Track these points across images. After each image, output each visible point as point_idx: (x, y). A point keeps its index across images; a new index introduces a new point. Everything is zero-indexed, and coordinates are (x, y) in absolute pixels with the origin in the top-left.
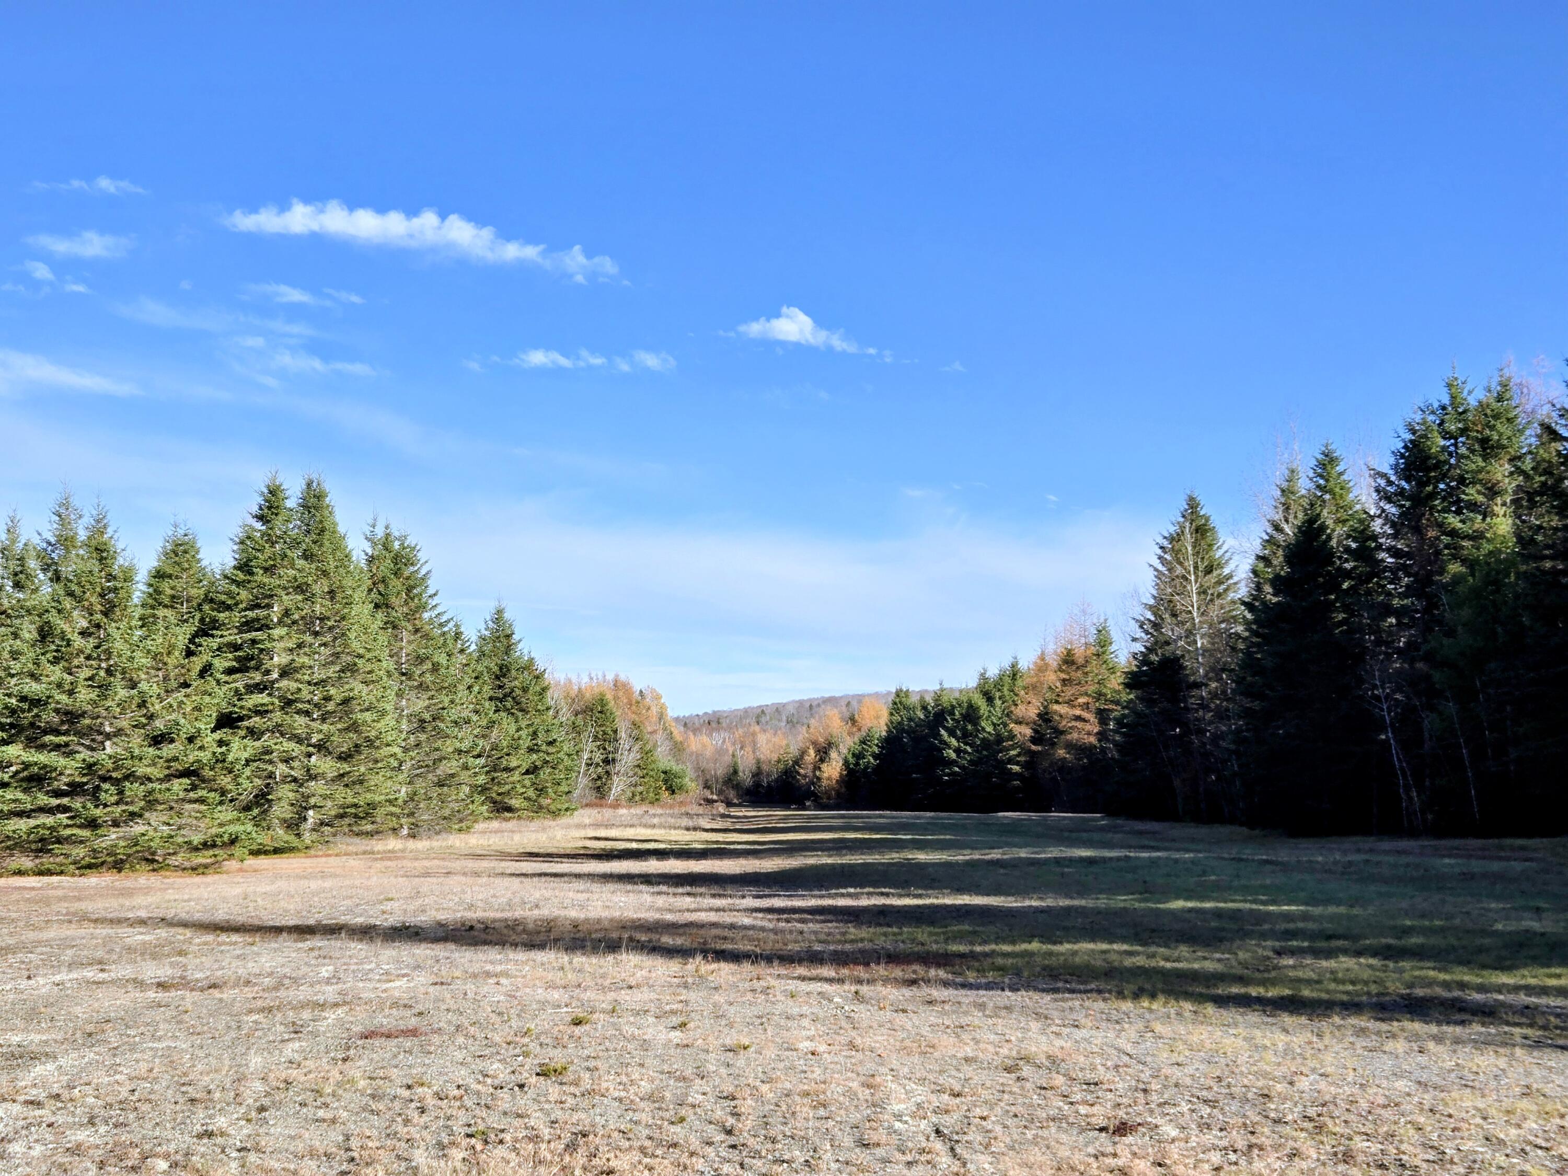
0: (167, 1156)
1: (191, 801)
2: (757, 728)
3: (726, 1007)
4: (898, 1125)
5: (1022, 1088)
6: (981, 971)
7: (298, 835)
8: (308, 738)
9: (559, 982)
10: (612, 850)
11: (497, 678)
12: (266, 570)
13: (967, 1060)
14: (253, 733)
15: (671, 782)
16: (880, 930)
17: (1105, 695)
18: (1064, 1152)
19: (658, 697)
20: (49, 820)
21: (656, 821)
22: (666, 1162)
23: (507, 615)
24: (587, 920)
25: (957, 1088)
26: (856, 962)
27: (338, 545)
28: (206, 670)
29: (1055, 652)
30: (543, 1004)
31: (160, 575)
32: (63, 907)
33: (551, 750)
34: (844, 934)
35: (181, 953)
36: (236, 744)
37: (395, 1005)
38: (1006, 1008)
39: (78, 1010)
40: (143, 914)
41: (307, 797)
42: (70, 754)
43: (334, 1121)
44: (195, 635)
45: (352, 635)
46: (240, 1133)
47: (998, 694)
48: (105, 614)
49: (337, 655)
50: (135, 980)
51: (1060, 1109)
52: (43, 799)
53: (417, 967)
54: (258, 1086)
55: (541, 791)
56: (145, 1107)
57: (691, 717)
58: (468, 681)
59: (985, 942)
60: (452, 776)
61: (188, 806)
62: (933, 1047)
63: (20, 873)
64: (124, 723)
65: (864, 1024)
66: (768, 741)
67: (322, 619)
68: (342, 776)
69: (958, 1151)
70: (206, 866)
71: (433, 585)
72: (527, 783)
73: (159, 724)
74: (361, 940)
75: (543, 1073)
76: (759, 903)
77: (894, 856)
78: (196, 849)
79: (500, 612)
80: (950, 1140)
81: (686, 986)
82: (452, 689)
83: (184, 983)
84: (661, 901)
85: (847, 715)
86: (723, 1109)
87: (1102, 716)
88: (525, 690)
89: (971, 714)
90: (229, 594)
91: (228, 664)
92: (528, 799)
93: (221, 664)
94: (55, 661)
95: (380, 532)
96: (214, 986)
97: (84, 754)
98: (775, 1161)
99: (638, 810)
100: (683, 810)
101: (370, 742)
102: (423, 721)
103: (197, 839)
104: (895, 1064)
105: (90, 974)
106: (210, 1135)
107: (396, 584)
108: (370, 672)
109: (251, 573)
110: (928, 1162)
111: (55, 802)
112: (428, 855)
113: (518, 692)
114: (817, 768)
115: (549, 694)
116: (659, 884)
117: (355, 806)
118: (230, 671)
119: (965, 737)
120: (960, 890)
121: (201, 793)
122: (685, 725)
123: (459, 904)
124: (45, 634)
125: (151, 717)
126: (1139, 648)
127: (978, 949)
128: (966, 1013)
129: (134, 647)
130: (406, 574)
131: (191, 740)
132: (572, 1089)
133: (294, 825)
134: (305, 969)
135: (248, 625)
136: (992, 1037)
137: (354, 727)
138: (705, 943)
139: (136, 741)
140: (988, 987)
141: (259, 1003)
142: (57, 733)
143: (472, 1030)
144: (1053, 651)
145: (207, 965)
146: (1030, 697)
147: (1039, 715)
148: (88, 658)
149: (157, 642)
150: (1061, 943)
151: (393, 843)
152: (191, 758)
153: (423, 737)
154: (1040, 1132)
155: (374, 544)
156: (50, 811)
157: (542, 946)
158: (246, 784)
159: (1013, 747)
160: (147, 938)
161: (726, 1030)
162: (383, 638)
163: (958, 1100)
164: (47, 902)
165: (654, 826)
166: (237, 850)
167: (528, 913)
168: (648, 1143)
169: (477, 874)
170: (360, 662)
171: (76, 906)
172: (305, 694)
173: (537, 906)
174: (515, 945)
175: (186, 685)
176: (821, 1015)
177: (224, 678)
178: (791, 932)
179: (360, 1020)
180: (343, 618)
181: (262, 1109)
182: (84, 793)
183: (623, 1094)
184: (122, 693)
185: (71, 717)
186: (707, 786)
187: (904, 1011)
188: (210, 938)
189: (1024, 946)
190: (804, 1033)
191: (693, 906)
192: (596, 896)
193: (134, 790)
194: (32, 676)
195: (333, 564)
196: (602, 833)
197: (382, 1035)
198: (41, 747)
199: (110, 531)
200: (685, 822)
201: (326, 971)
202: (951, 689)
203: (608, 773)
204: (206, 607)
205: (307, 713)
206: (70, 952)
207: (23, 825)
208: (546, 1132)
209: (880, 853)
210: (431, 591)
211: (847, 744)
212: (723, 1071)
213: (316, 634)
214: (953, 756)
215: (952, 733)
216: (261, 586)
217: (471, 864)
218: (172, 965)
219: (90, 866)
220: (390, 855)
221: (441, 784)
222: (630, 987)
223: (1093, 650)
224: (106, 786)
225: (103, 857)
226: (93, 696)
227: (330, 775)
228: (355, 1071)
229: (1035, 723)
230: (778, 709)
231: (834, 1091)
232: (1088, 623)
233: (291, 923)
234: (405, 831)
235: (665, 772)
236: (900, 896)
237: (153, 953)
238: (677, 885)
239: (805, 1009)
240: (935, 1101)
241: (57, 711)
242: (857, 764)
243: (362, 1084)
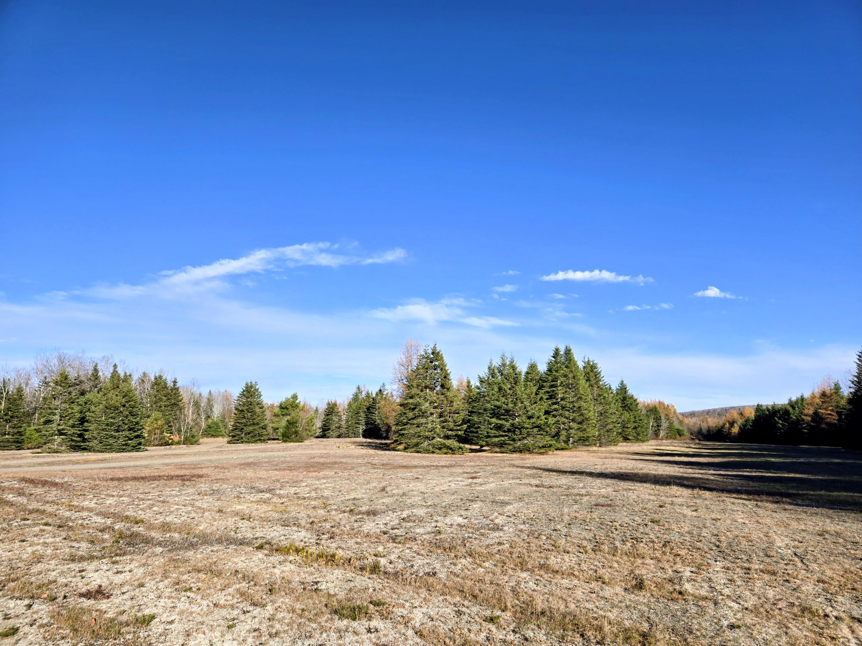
0: (545, 535)
1: (539, 435)
2: (708, 416)
3: (710, 505)
4: (779, 550)
5: (826, 542)
6: (803, 500)
7: (568, 445)
8: (569, 418)
9: (653, 494)
10: (663, 453)
11: (623, 401)
12: (556, 371)
13: (803, 530)
14: (554, 416)
15: (680, 433)
16: (761, 484)
17: (840, 406)
18: (847, 566)
19: (673, 407)
20: (503, 439)
21: (676, 445)
22: (697, 554)
23: (624, 382)
24: (658, 475)
25: (801, 540)
26: (755, 494)
27: (575, 364)
28: (541, 398)
29: (818, 392)
30: (649, 500)
31: (527, 373)
32: (508, 462)
33: (640, 422)
34: (748, 484)
35: (540, 477)
36: (550, 419)
37: (603, 497)
38: (815, 513)
39: (516, 491)
40: (529, 465)
41: (570, 434)
42: (507, 421)
43: (590, 530)
44: (538, 389)
45: (580, 389)
46: (565, 531)
47: (796, 406)
48: (515, 384)
49: (576, 394)
50: (529, 484)
51: (843, 550)
52: (502, 433)
53: (608, 486)
54: (567, 517)
55: (638, 434)
56: (538, 521)
57: (684, 413)
58: (614, 402)
59: (803, 490)
60: (611, 429)
61: (538, 436)
62: (789, 525)
63: (496, 452)
64: (521, 413)
65: (761, 515)
66: (712, 421)
67: (572, 384)
68: (579, 428)
69: (804, 562)
70: (544, 453)
71: (602, 374)
72: (634, 432)
73: (530, 413)
74: (590, 476)
75: (653, 521)
76: (715, 472)
77: (763, 459)
78: (541, 448)
79: (622, 381)
80: (801, 558)
81: (695, 498)
82: (610, 404)
83: (543, 486)
84: (681, 470)
85: (739, 412)
86: (714, 539)
87: (839, 414)
88: (631, 404)
89: (786, 412)
90: (546, 378)
91: (547, 397)
92: (634, 437)
93: (545, 397)
94: (503, 396)
95: (586, 360)
96: (551, 487)
97: (511, 421)
98: (736, 558)
99: (670, 441)
100: (685, 441)
101: (587, 419)
102: (601, 413)
103: (541, 445)
104: (775, 530)
105: (518, 481)
106: (556, 530)
107: (592, 374)
108: (586, 399)
109: (552, 372)
110: (794, 564)
111: (504, 434)
112: (606, 452)
113: (629, 405)
114: (729, 429)
115: (639, 405)
116: (680, 464)
117: (583, 437)
118: (547, 399)
119: (785, 420)
120: (790, 472)
121: (542, 432)
122: (683, 415)
123: (618, 467)
124: (500, 389)
125: (527, 411)
126: (852, 390)
127: (801, 492)
128: (800, 514)
129: (522, 393)
130: (595, 371)
131: (538, 418)
132: (662, 527)
133: (566, 442)
134: (575, 484)
135: (552, 386)
136: (811, 523)
137: (582, 415)
138: (699, 484)
139: (524, 418)
140: (807, 506)
141: (564, 493)
142: (504, 415)
143: (628, 506)
144: (817, 391)
145: (548, 481)
146: (810, 407)
147: (813, 413)
148: (511, 395)
149: (528, 391)
150: (833, 492)
151: (595, 448)
152: (538, 423)
153: (602, 418)
154: (836, 558)
155: (585, 363)
156: (503, 436)
157: (645, 482)
158: (553, 430)
159: (804, 424)
160: (531, 472)
161: (711, 513)
162: (589, 389)
163: (801, 544)
164: (504, 461)
165: (675, 446)
166: (552, 449)
167: (639, 471)
168: (690, 547)
169: (621, 459)
170: (583, 396)
171: (513, 462)
172: (568, 405)
173: (641, 469)
174: (637, 481)
175: (536, 403)
176: (745, 511)
177: (546, 401)
178: (728, 482)
179: (593, 502)
180: (577, 384)
181: (569, 524)
182: (511, 432)
183: (679, 531)
184: (520, 405)
185: (507, 411)
186: (691, 434)
187: (776, 512)
188: (547, 473)
189: (819, 492)
190: (740, 516)
191: (693, 472)
192: (660, 467)
193: (524, 431)
194: (497, 400)
195: (574, 369)
196: (659, 448)
197: (601, 505)
198: (500, 419)
199: (515, 362)
200: (686, 445)
201: (581, 485)
202: (778, 404)
203: (659, 430)
204: (540, 381)
205: (569, 411)
206: (512, 475)
207: (497, 440)
208: (656, 540)
209: (757, 458)
210: (602, 376)
211: (740, 421)
212: (713, 527)
213: (570, 389)
214: (781, 426)
215: (779, 419)
216: (555, 375)
217: (619, 455)
218: (539, 480)
219: (514, 451)
220: (594, 452)
221: (608, 431)
222: (676, 497)
223: (833, 391)
224: (517, 430)
225: (517, 449)
226: (513, 406)
227: (576, 428)
228: (595, 515)
229: (812, 415)
230: (714, 411)
231: (754, 537)
232: (831, 382)
233: (569, 470)
234: (598, 445)
235: (677, 430)
236: (767, 473)
237: (533, 476)
238: (686, 465)
239: (738, 509)
240: (793, 544)
241: (504, 409)
242: (744, 428)
243: (597, 520)
